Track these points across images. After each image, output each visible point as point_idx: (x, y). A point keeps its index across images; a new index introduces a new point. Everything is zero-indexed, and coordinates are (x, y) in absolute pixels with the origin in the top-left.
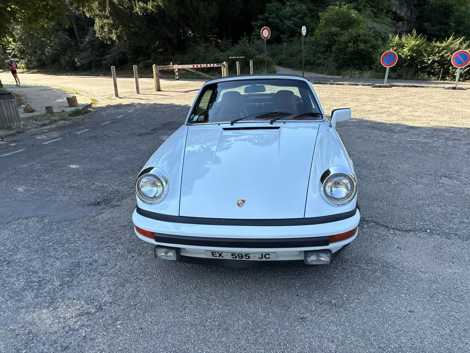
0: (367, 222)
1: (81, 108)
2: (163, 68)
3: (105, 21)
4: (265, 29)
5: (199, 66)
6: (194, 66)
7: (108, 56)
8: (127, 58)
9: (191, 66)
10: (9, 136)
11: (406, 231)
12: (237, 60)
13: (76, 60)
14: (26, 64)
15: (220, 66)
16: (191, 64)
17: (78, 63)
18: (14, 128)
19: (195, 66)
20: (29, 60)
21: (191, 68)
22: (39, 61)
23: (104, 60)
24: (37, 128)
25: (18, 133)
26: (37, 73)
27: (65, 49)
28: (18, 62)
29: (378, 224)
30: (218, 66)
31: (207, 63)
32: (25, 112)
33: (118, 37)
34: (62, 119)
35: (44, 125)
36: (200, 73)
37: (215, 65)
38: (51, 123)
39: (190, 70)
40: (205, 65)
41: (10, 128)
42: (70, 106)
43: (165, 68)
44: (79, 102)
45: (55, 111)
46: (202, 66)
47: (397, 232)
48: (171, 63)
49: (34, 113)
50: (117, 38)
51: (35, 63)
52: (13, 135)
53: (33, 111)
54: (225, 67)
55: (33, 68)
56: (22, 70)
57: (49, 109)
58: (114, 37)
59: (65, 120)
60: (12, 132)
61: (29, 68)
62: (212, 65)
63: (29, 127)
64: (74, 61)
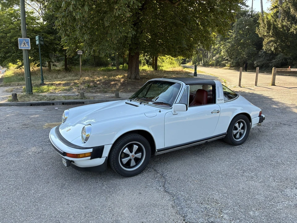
2: (281, 70)
3: (271, 39)
7: (275, 60)
8: (287, 62)
13: (255, 62)
14: (231, 64)
17: (256, 65)
20: (233, 62)
22: (236, 63)
23: (271, 63)
26: (233, 69)
27: (253, 55)
28: (227, 63)
33: (276, 49)
43: (283, 70)
48: (290, 67)
50: (274, 49)
51: (234, 64)
55: (232, 67)
56: (227, 68)
58: (273, 49)
61: (231, 67)
64: (254, 63)
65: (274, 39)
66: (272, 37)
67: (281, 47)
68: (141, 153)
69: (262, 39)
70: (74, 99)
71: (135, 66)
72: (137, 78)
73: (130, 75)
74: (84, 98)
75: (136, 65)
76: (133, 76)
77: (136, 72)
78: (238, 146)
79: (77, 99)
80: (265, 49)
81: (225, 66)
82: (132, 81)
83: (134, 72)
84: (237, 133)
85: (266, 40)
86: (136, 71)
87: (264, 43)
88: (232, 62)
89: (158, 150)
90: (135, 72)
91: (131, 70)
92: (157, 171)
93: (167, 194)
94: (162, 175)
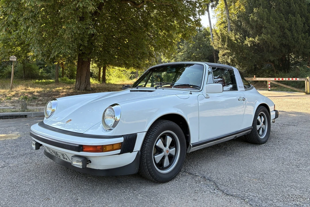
2: (247, 79)
5: (281, 79)
6: (275, 79)
9: (273, 79)
15: (303, 80)
16: (273, 77)
19: (277, 79)
21: (273, 81)
29: (215, 184)
30: (301, 80)
31: (289, 77)
33: (232, 61)
37: (298, 79)
40: (287, 79)
43: (249, 79)
46: (284, 79)
47: (220, 193)
48: (255, 76)
54: (308, 81)
58: (229, 61)
62: (294, 79)
65: (229, 51)
66: (227, 49)
67: (237, 59)
68: (175, 149)
69: (217, 52)
70: (12, 112)
72: (88, 89)
74: (26, 110)
75: (86, 74)
76: (83, 87)
77: (87, 82)
78: (263, 145)
79: (17, 111)
80: (221, 61)
84: (260, 129)
85: (221, 53)
86: (87, 80)
87: (220, 55)
89: (193, 144)
90: (85, 82)
91: (80, 80)
92: (193, 175)
93: (231, 197)
94: (204, 177)
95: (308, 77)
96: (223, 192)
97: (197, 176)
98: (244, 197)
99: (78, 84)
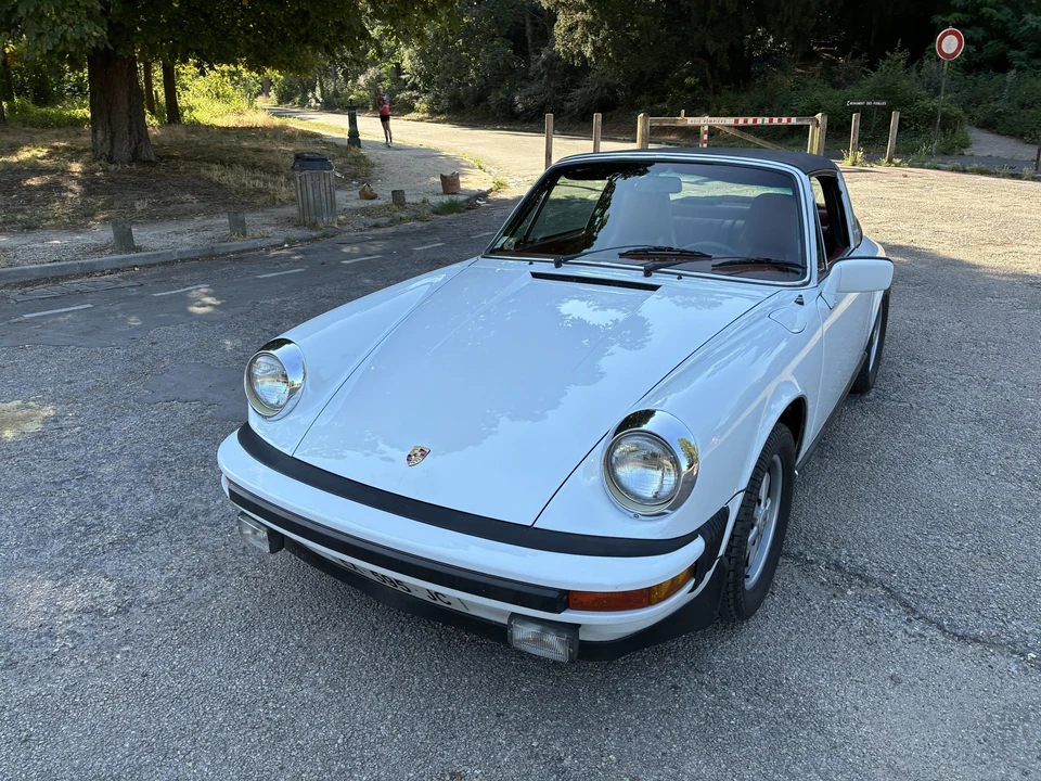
0: (866, 581)
1: (462, 198)
2: (661, 121)
3: (579, 16)
4: (951, 33)
5: (750, 121)
6: (737, 121)
7: (579, 91)
9: (730, 121)
10: (307, 240)
11: (963, 637)
12: (855, 109)
13: (517, 98)
14: (430, 103)
15: (805, 123)
16: (731, 115)
17: (520, 106)
18: (321, 225)
19: (741, 121)
21: (729, 126)
22: (453, 98)
23: (570, 100)
24: (361, 230)
25: (325, 236)
26: (444, 122)
27: (502, 74)
28: (417, 98)
29: (892, 594)
30: (800, 123)
31: (771, 116)
32: (361, 198)
33: (597, 51)
34: (416, 218)
35: (376, 226)
36: (750, 138)
37: (794, 121)
38: (392, 223)
39: (727, 130)
40: (767, 120)
41: (314, 226)
42: (446, 192)
43: (666, 121)
44: (462, 186)
45: (409, 199)
46: (759, 121)
47: (933, 632)
48: (683, 111)
49: (375, 202)
50: (594, 52)
51: (445, 103)
52: (315, 239)
53: (374, 197)
54: (818, 125)
55: (441, 113)
56: (421, 116)
57: (398, 196)
58: (588, 51)
59: (421, 220)
60: (314, 234)
61: (435, 113)
62: (785, 120)
63: (349, 227)
64: (512, 101)
65: (588, 17)
66: (582, 9)
69: (551, 17)
71: (126, 106)
72: (144, 156)
73: (107, 145)
75: (129, 100)
76: (124, 150)
77: (135, 133)
81: (411, 109)
82: (130, 172)
83: (126, 129)
85: (563, 21)
86: (134, 126)
87: (558, 31)
88: (437, 96)
90: (130, 131)
91: (109, 121)
92: (796, 558)
93: (979, 647)
94: (838, 566)
95: (820, 114)
96: (941, 627)
97: (811, 562)
98: (1014, 644)
99: (105, 140)
